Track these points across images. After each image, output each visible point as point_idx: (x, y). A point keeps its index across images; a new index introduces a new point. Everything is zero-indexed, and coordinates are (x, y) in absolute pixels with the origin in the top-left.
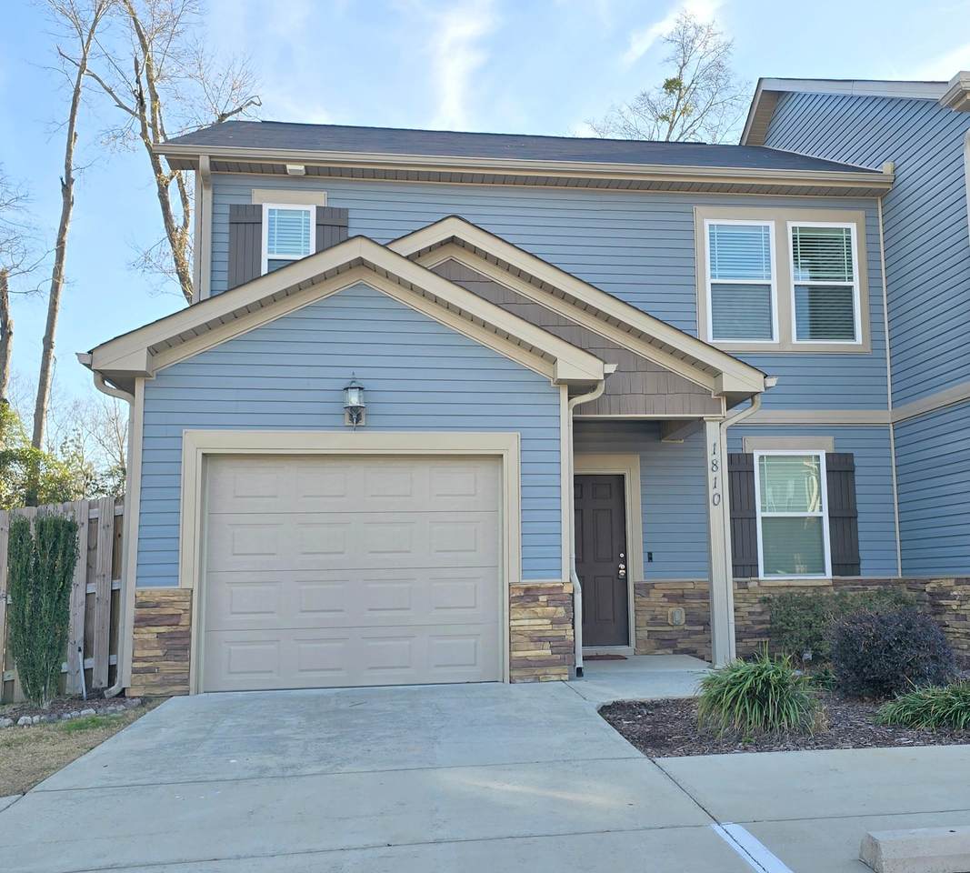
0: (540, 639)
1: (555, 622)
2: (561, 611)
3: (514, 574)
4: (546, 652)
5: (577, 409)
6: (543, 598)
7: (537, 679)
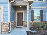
0: (5, 29)
1: (7, 27)
2: (7, 26)
3: (2, 21)
4: (5, 30)
5: (11, 3)
6: (5, 24)
7: (5, 33)
